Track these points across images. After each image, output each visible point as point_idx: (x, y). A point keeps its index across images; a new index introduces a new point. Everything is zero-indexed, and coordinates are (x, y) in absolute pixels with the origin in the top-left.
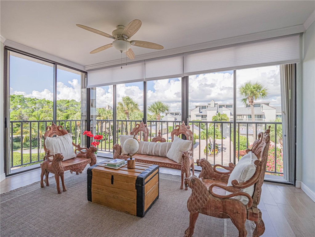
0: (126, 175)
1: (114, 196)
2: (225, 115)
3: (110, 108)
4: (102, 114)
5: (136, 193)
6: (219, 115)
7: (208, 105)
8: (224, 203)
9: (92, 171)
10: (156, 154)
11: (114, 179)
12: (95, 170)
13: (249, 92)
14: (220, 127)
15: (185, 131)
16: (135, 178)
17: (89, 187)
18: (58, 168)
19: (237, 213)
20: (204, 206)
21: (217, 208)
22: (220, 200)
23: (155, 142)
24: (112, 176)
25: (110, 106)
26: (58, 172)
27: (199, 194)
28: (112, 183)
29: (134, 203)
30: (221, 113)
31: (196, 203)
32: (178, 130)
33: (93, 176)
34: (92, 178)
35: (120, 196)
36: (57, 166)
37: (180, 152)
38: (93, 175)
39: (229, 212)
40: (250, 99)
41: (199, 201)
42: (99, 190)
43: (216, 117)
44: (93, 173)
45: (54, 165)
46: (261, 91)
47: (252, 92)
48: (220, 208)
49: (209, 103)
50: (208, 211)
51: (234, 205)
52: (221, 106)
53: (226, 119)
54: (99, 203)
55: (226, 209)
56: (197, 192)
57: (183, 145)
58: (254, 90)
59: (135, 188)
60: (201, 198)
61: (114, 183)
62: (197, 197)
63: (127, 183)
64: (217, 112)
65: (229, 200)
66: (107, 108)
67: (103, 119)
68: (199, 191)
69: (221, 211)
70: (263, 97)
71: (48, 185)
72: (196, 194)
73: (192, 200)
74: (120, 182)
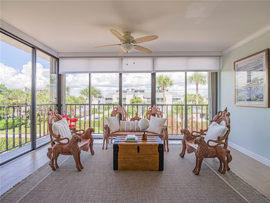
0: (149, 144)
1: (141, 161)
2: (140, 98)
3: (27, 90)
4: (20, 97)
5: (159, 155)
6: (135, 98)
7: (127, 90)
8: (216, 149)
9: (118, 145)
10: (137, 130)
11: (140, 149)
12: (121, 145)
13: (162, 82)
14: (136, 108)
15: (156, 112)
16: (157, 145)
17: (116, 158)
18: (78, 149)
19: (223, 152)
20: (207, 153)
21: (213, 152)
22: (213, 148)
23: (134, 121)
24: (138, 147)
25: (28, 88)
26: (77, 152)
27: (204, 147)
28: (138, 152)
29: (157, 162)
30: (137, 97)
31: (203, 152)
32: (151, 111)
33: (119, 150)
34: (119, 151)
35: (145, 160)
36: (76, 147)
37: (160, 126)
38: (119, 148)
39: (219, 153)
40: (162, 87)
41: (204, 150)
42: (126, 160)
43: (133, 100)
44: (119, 147)
45: (73, 147)
46: (169, 82)
47: (164, 82)
48: (215, 152)
49: (128, 88)
50: (209, 155)
51: (221, 149)
52: (136, 91)
53: (140, 101)
54: (125, 169)
55: (217, 152)
56: (203, 146)
57: (161, 122)
58: (165, 81)
59: (158, 152)
60: (205, 149)
61: (140, 151)
62: (203, 148)
63: (150, 150)
64: (134, 96)
65: (217, 147)
66: (24, 90)
67: (21, 102)
68: (204, 145)
69: (215, 154)
70: (171, 86)
71: (58, 167)
72: (203, 147)
73: (200, 151)
74: (145, 150)
